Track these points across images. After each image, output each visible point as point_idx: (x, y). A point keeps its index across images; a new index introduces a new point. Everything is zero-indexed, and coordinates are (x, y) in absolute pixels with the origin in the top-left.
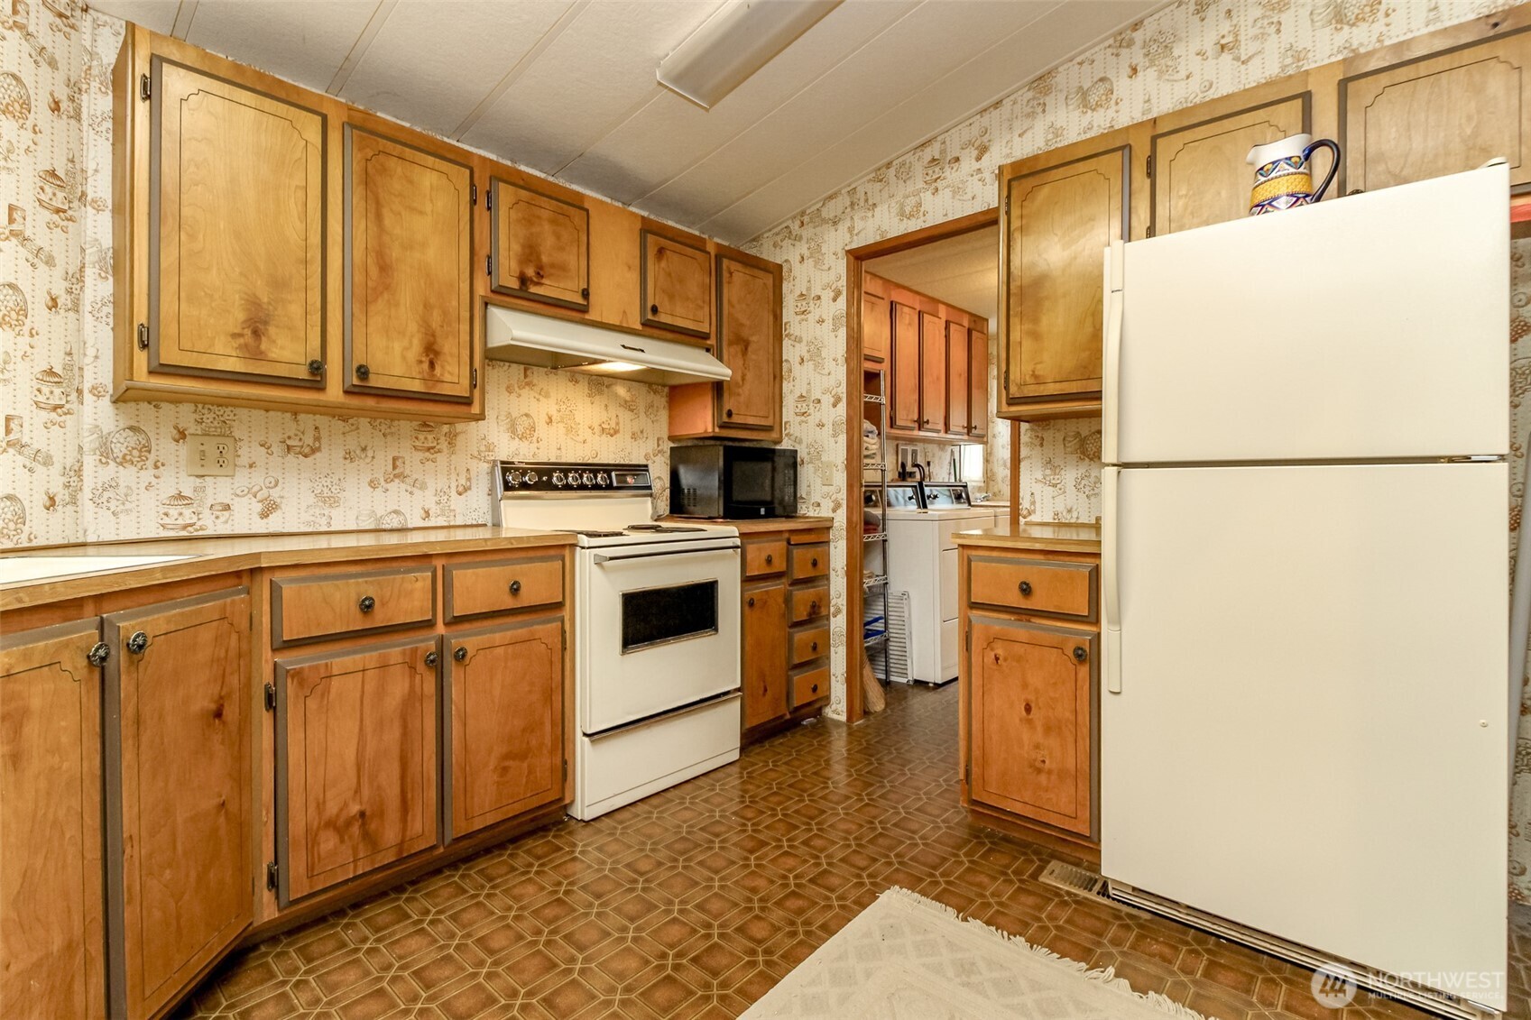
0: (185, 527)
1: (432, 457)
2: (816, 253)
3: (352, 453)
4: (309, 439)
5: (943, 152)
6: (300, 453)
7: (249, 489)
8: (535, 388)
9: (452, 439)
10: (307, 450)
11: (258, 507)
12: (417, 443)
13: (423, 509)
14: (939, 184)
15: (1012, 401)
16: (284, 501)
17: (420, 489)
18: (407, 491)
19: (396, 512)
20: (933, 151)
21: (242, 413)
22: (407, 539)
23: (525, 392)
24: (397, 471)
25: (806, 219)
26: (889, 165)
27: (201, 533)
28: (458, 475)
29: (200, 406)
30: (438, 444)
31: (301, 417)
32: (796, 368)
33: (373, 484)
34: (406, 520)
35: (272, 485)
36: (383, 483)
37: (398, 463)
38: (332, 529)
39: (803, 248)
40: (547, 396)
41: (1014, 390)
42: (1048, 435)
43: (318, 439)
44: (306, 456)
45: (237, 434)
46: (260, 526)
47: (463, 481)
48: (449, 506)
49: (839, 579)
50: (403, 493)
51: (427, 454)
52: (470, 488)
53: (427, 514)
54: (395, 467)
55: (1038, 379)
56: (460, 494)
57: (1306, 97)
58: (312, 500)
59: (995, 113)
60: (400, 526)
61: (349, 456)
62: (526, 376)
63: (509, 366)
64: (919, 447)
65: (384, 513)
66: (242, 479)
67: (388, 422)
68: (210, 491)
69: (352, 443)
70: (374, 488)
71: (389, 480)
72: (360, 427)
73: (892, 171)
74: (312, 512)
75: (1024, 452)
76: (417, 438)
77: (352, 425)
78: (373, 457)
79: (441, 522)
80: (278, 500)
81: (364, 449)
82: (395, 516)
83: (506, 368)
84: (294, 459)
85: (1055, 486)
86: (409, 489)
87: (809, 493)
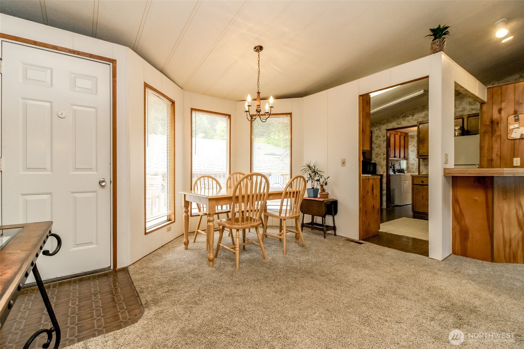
2: (380, 130)
5: (406, 115)
14: (405, 120)
15: (420, 156)
20: (404, 115)
25: (377, 123)
26: (395, 116)
32: (375, 148)
39: (377, 128)
41: (420, 155)
42: (425, 160)
49: (385, 184)
55: (424, 153)
57: (463, 119)
59: (415, 110)
64: (392, 161)
73: (396, 117)
75: (421, 163)
85: (426, 168)
87: (378, 170)
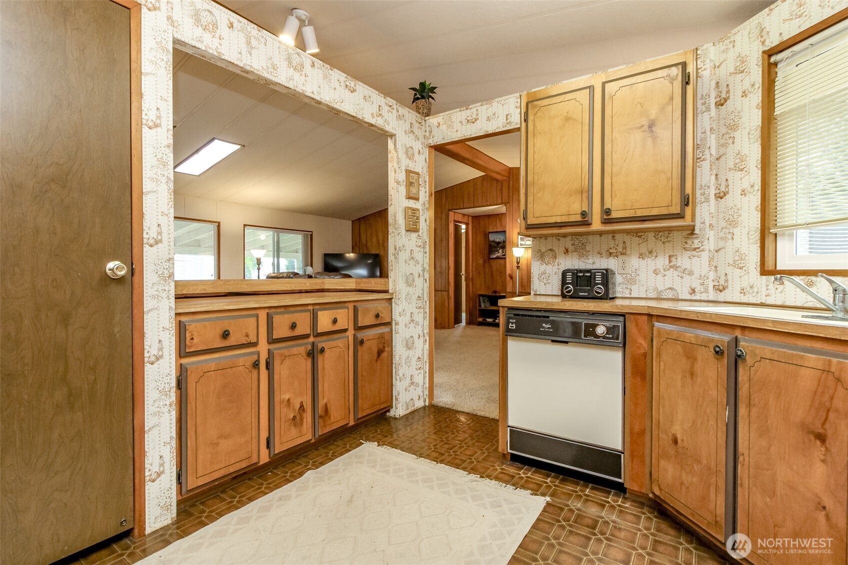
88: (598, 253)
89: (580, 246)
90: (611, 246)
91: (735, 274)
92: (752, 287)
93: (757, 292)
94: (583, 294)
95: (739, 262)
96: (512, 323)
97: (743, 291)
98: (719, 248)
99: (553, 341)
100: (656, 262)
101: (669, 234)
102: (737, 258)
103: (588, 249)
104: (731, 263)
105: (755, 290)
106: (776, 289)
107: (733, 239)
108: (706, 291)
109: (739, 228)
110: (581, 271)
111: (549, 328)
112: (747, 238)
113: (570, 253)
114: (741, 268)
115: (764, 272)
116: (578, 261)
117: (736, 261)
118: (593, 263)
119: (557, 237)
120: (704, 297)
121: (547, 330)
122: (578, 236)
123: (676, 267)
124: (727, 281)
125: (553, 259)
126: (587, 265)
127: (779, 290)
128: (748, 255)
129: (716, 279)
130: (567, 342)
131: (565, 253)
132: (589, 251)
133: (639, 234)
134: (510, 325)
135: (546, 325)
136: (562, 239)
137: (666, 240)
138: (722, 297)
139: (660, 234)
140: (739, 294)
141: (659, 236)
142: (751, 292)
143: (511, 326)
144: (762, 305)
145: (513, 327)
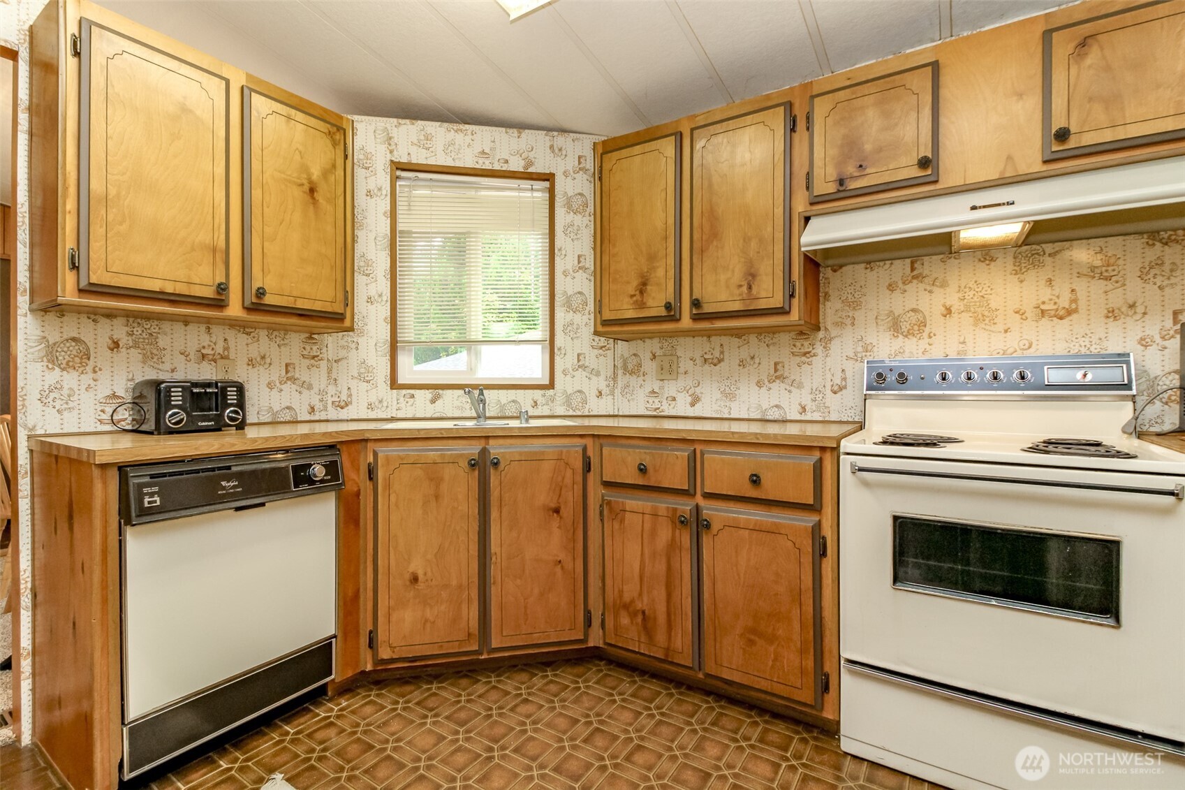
0: (656, 409)
1: (807, 360)
3: (744, 361)
4: (717, 354)
6: (712, 363)
7: (685, 388)
8: (926, 280)
9: (826, 344)
10: (715, 361)
11: (689, 399)
12: (795, 350)
13: (800, 404)
16: (703, 396)
17: (798, 388)
18: (786, 389)
19: (777, 406)
21: (682, 340)
22: (786, 429)
23: (913, 287)
24: (778, 374)
27: (662, 414)
28: (833, 375)
29: (662, 339)
30: (813, 349)
31: (713, 338)
33: (759, 384)
34: (785, 413)
35: (696, 385)
36: (767, 383)
37: (778, 367)
38: (732, 416)
40: (944, 285)
43: (722, 353)
44: (715, 365)
45: (679, 354)
46: (690, 412)
47: (838, 381)
48: (824, 403)
50: (783, 391)
51: (804, 359)
52: (845, 387)
53: (804, 409)
54: (776, 370)
56: (835, 393)
58: (719, 396)
60: (780, 418)
61: (742, 364)
62: (913, 269)
63: (892, 264)
65: (768, 407)
66: (681, 383)
67: (771, 335)
68: (666, 389)
69: (744, 353)
70: (760, 387)
71: (771, 381)
72: (750, 341)
74: (719, 404)
76: (794, 345)
77: (745, 340)
78: (759, 363)
79: (817, 417)
80: (700, 395)
81: (753, 358)
82: (777, 409)
83: (887, 266)
84: (708, 368)
86: (788, 387)
88: (181, 354)
89: (144, 339)
90: (205, 344)
91: (360, 389)
92: (381, 402)
93: (387, 407)
94: (206, 424)
95: (366, 375)
96: (152, 495)
97: (370, 406)
98: (340, 357)
99: (238, 509)
100: (270, 372)
101: (285, 334)
102: (362, 370)
103: (161, 344)
104: (356, 376)
105: (385, 404)
106: (407, 402)
107: (357, 349)
108: (325, 409)
109: (365, 338)
110: (196, 385)
111: (234, 487)
112: (375, 350)
113: (124, 350)
114: (368, 382)
115: (394, 384)
116: (142, 365)
117: (362, 373)
118: (173, 371)
119: (92, 316)
120: (323, 416)
121: (232, 491)
122: (142, 318)
123: (293, 380)
124: (350, 396)
125: (81, 358)
126: (161, 373)
127: (410, 403)
128: (376, 368)
129: (336, 394)
130: (263, 505)
131: (112, 350)
132: (164, 349)
133: (247, 330)
134: (147, 499)
135: (228, 482)
136: (103, 321)
137: (282, 342)
138: (343, 414)
139: (275, 333)
140: (366, 410)
141: (273, 336)
142: (380, 407)
143: (149, 503)
144: (393, 419)
145: (155, 502)
